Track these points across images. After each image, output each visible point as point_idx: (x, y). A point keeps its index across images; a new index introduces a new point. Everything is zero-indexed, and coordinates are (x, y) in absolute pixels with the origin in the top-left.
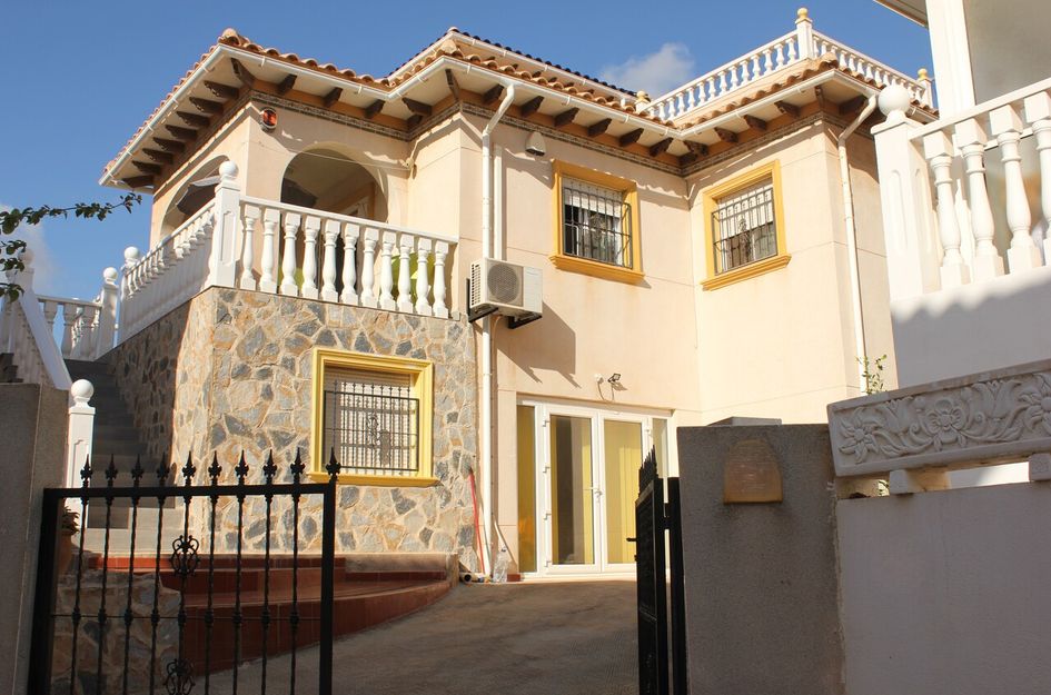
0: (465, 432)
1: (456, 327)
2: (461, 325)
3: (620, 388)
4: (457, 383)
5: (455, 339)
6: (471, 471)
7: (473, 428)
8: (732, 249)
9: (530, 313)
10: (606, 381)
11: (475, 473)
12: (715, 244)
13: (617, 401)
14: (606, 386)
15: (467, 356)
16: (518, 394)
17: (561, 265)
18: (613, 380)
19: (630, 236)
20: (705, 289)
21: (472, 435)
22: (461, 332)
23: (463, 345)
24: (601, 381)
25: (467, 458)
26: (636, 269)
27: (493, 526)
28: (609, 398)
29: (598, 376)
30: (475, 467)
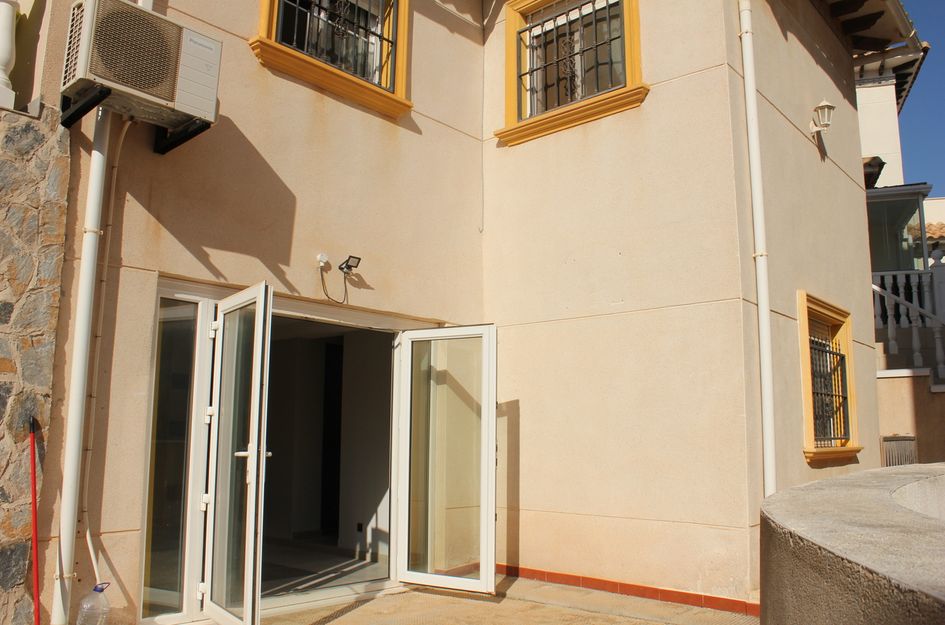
0: (28, 344)
1: (28, 128)
2: (42, 127)
3: (360, 283)
4: (17, 242)
5: (23, 153)
6: (34, 426)
7: (49, 338)
8: (546, 87)
9: (190, 119)
10: (335, 268)
11: (45, 431)
12: (520, 77)
13: (352, 302)
14: (335, 278)
15: (50, 190)
16: (162, 275)
17: (270, 60)
18: (348, 266)
19: (394, 43)
20: (500, 144)
21: (46, 350)
22: (40, 140)
23: (43, 167)
24: (326, 268)
25: (25, 399)
26: (400, 94)
27: (79, 535)
28: (338, 296)
29: (321, 258)
30: (44, 417)
